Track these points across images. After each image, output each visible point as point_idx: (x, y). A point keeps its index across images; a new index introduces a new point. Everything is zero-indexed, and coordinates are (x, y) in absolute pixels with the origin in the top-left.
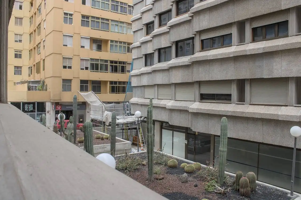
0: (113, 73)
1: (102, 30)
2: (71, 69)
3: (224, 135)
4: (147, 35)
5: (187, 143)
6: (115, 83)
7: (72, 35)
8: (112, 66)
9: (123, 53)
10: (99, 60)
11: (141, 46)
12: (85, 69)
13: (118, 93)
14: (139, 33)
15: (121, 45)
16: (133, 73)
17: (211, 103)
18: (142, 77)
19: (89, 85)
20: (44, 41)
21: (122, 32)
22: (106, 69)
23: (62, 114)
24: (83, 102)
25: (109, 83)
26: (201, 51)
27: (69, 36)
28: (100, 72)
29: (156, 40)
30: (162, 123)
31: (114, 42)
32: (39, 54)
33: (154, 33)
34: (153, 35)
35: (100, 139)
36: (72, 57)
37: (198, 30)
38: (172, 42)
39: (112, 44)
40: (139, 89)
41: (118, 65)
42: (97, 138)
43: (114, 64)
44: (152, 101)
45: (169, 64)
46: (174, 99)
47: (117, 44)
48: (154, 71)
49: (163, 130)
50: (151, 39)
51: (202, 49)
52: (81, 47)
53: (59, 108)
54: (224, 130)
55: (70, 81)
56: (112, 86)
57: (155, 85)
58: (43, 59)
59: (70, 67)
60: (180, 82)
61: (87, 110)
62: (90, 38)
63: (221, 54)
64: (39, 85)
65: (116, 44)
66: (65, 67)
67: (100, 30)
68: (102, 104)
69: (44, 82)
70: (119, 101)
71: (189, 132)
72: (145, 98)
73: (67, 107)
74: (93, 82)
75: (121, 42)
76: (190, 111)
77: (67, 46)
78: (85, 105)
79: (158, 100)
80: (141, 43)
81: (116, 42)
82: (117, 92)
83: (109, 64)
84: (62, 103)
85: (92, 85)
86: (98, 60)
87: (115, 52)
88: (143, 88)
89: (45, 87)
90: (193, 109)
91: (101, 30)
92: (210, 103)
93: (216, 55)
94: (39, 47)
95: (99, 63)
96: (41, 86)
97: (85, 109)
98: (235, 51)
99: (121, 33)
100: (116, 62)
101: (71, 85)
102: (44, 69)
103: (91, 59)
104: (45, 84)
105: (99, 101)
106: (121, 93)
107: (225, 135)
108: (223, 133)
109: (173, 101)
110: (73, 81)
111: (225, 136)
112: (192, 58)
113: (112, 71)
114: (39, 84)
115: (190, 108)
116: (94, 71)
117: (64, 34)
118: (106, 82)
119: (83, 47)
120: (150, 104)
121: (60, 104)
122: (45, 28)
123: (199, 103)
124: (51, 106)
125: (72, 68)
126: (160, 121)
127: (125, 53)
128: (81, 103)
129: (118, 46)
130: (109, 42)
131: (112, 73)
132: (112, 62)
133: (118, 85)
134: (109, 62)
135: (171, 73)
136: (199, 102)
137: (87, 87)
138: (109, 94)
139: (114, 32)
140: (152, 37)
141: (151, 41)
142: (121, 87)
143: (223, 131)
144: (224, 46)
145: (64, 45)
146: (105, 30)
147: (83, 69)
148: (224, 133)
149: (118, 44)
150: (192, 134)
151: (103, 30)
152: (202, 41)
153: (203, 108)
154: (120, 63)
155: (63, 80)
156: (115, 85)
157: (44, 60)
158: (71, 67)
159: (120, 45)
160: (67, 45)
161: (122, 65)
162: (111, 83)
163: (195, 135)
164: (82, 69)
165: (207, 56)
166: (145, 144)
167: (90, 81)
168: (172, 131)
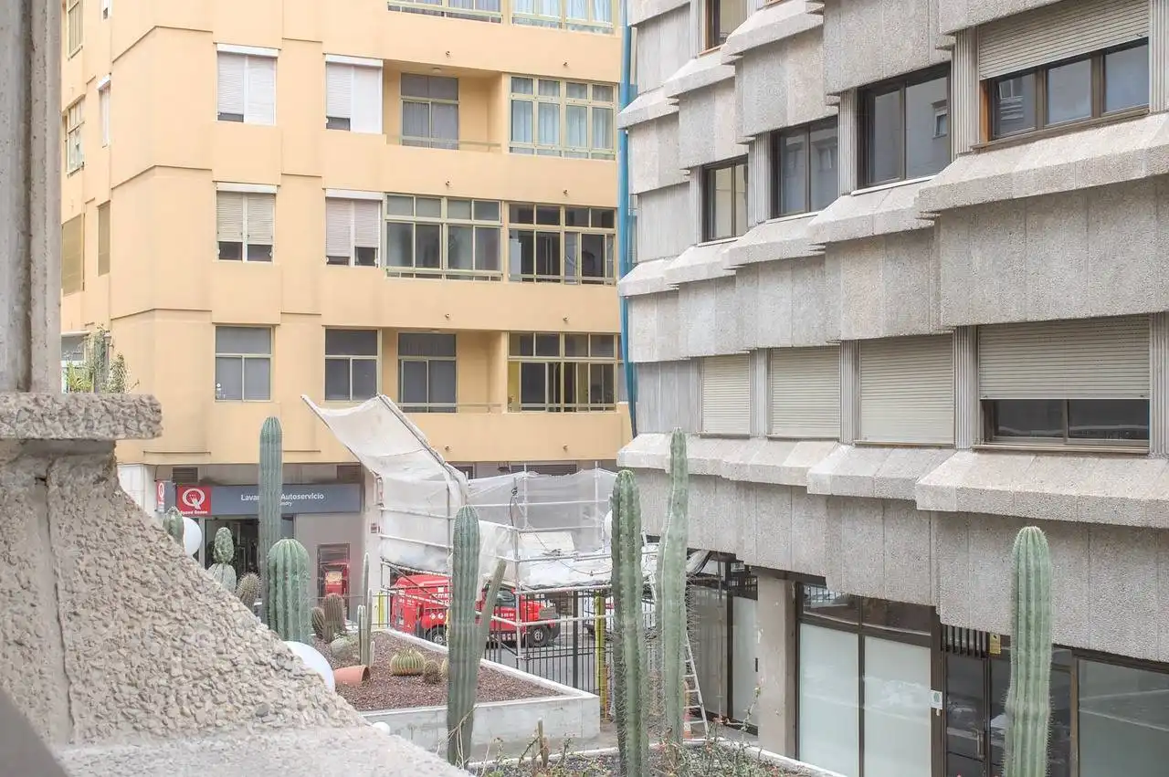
0: (531, 280)
1: (457, 16)
2: (269, 259)
3: (1028, 627)
4: (709, 46)
5: (939, 706)
6: (548, 342)
7: (273, 53)
8: (525, 238)
9: (594, 156)
10: (444, 203)
11: (676, 114)
12: (352, 261)
13: (567, 410)
14: (669, 30)
15: (579, 102)
16: (637, 283)
17: (1038, 458)
18: (687, 304)
19: (378, 358)
20: (101, 92)
21: (583, 21)
22: (489, 258)
23: (173, 517)
24: (342, 468)
25: (504, 344)
26: (979, 150)
27: (252, 57)
28: (449, 277)
29: (755, 81)
30: (798, 585)
31: (536, 83)
32: (72, 174)
33: (742, 36)
34: (739, 50)
35: (420, 679)
36: (272, 190)
37: (961, 22)
38: (835, 94)
39: (519, 96)
40: (674, 378)
41: (562, 228)
42: (401, 675)
43: (536, 227)
44: (683, 449)
45: (818, 229)
46: (849, 436)
47: (555, 100)
48: (749, 270)
49: (807, 631)
50: (731, 71)
51: (991, 138)
52: (328, 126)
53: (195, 501)
54: (1028, 600)
55: (263, 332)
56: (524, 365)
57: (754, 353)
58: (99, 202)
59: (261, 252)
60: (881, 334)
61: (370, 517)
62: (380, 64)
63: (1086, 166)
64: (75, 363)
65: (548, 99)
66: (229, 251)
67: (442, 14)
68: (447, 476)
69: (104, 344)
70: (573, 455)
71: (950, 639)
72: (704, 437)
73: (248, 498)
74: (410, 341)
75: (577, 86)
76: (924, 503)
77: (240, 118)
78: (358, 485)
79: (772, 443)
80: (677, 97)
81: (549, 83)
82: (558, 401)
83: (504, 223)
84: (212, 474)
85: (400, 361)
86: (437, 199)
87: (539, 152)
88: (692, 375)
89: (111, 374)
90: (938, 492)
91: (450, 15)
92: (1032, 458)
93: (1058, 171)
94: (72, 124)
95: (444, 218)
96: (86, 371)
97: (358, 508)
98: (1156, 144)
99: (575, 27)
100: (549, 214)
101: (269, 359)
102: (104, 265)
103: (393, 197)
104: (113, 358)
105: (426, 455)
106: (587, 409)
107: (1033, 628)
108: (1024, 613)
109: (844, 448)
110: (278, 335)
111: (1032, 633)
112: (929, 190)
113: (527, 268)
114: (78, 356)
115: (923, 488)
116: (413, 269)
117: (222, 48)
118: (485, 340)
119: (338, 123)
120: (672, 465)
121: (200, 478)
122: (106, 12)
123: (976, 454)
124: (149, 486)
125: (274, 254)
126: (784, 575)
127: (606, 151)
128: (333, 474)
129: (563, 111)
130: (506, 83)
131: (524, 280)
132: (522, 212)
133: (562, 358)
134: (504, 212)
135: (830, 280)
136: (976, 450)
137: (366, 370)
138: (505, 412)
139: (534, 23)
140: (730, 63)
141: (729, 83)
142: (583, 366)
143: (1023, 605)
144: (1105, 117)
145: (223, 116)
146: (475, 11)
147: (343, 261)
148: (1029, 612)
149: (562, 98)
150: (969, 652)
151: (467, 11)
152: (991, 89)
153: (989, 487)
154: (575, 215)
155: (221, 328)
156: (546, 360)
157: (104, 207)
158: (270, 247)
159: (570, 101)
160: (240, 112)
161: (591, 230)
162: (521, 342)
163: (985, 655)
164: (334, 261)
165: (1007, 177)
166: (705, 720)
167: (387, 331)
168: (855, 633)
